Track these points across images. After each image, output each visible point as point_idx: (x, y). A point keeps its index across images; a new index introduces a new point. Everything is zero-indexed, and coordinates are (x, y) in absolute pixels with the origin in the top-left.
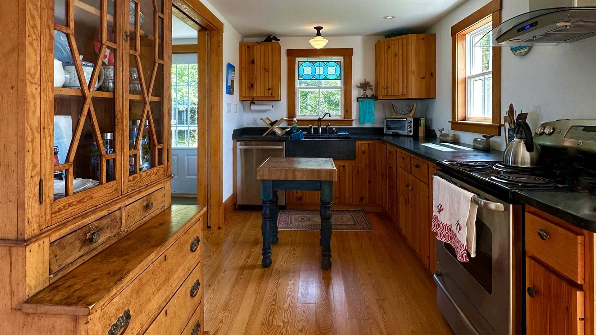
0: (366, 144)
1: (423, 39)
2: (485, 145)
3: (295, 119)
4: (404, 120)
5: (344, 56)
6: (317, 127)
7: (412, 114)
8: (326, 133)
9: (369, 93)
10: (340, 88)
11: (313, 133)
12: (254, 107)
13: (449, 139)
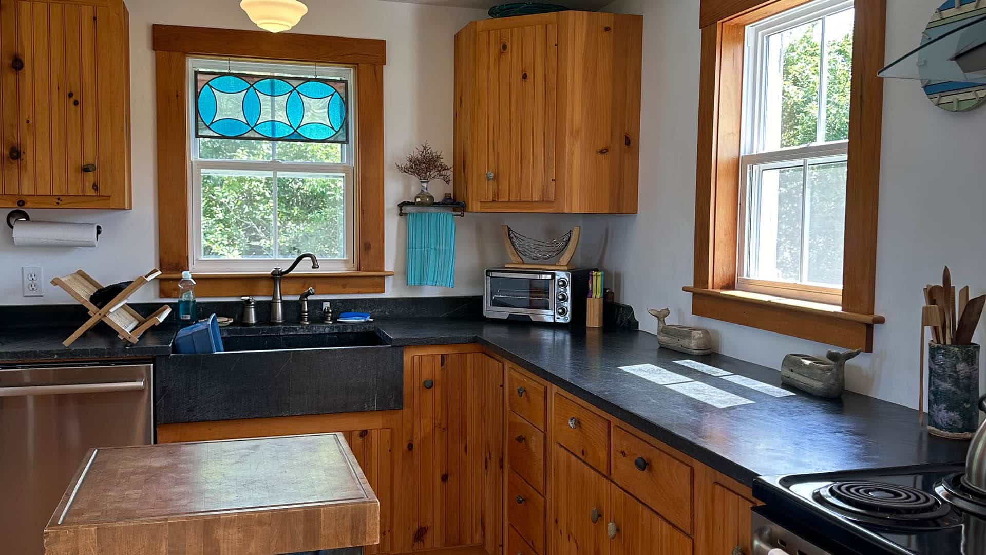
0: (434, 356)
1: (607, 29)
2: (832, 381)
3: (187, 275)
4: (544, 277)
5: (356, 65)
6: (270, 299)
7: (565, 258)
8: (300, 318)
9: (438, 189)
10: (344, 169)
11: (253, 319)
12: (22, 232)
13: (693, 344)
